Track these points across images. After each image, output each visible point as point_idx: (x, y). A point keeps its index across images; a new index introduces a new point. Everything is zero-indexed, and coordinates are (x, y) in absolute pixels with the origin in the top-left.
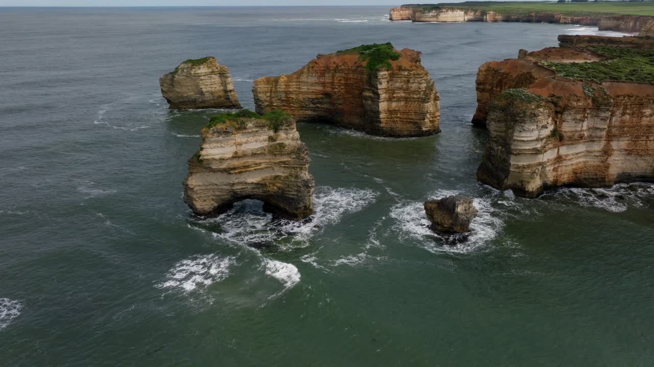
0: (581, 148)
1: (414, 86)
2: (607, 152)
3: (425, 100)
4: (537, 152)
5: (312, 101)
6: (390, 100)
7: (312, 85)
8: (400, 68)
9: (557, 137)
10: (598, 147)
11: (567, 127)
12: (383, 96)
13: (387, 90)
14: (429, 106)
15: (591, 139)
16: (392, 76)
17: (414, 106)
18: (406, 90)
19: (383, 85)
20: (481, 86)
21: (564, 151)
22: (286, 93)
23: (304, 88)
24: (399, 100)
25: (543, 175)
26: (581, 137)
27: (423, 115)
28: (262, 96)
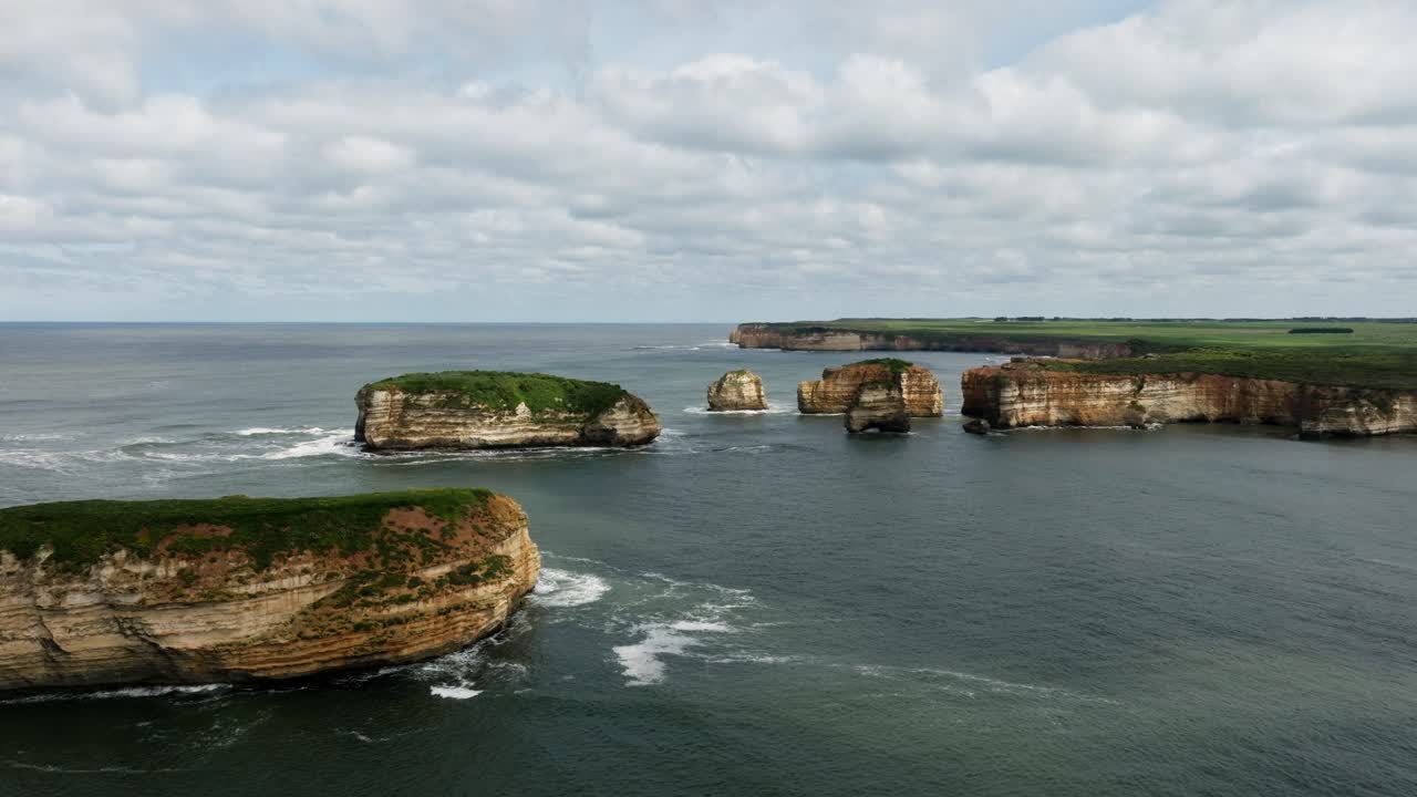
0: (1035, 405)
1: (925, 383)
2: (1048, 408)
3: (933, 393)
4: (1012, 403)
5: (845, 398)
6: (909, 393)
7: (845, 386)
8: (915, 372)
9: (1022, 398)
10: (1043, 405)
11: (1026, 393)
12: (905, 390)
13: (907, 386)
14: (936, 396)
15: (1039, 401)
16: (910, 377)
17: (926, 397)
18: (919, 386)
19: (904, 383)
20: (965, 386)
21: (1026, 405)
22: (825, 392)
23: (839, 389)
24: (915, 393)
25: (1017, 418)
26: (1033, 399)
27: (932, 402)
28: (805, 395)
